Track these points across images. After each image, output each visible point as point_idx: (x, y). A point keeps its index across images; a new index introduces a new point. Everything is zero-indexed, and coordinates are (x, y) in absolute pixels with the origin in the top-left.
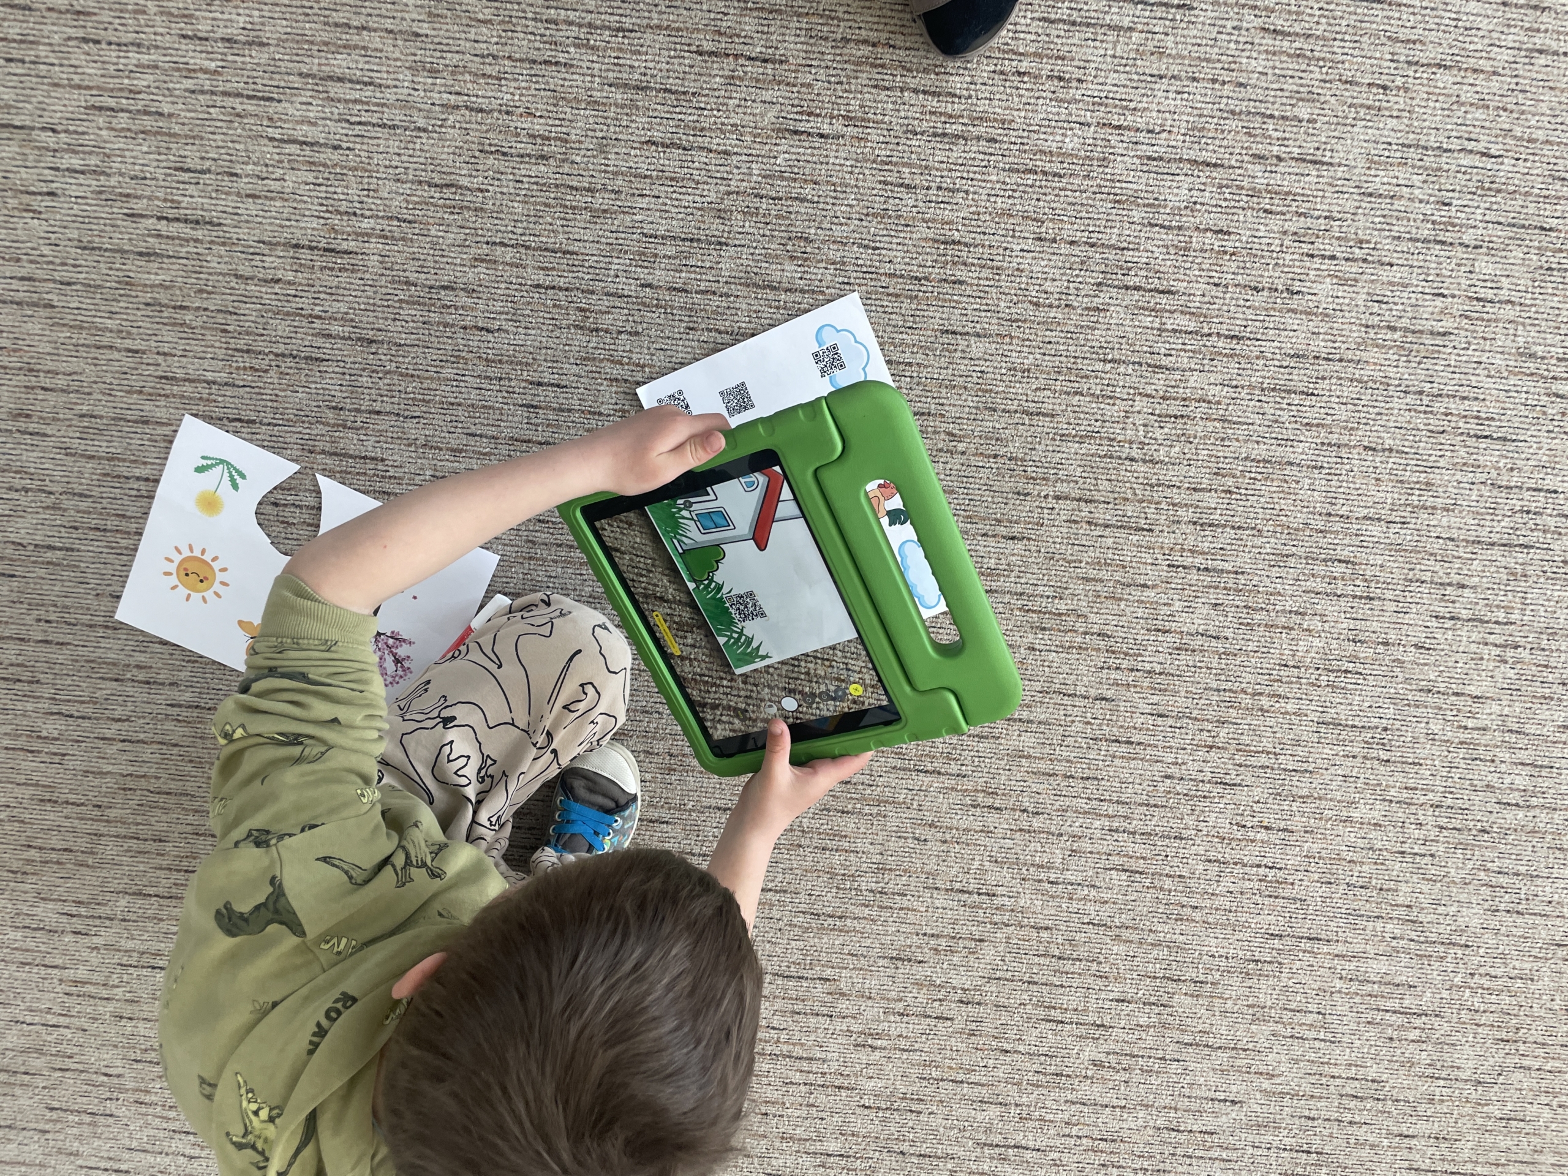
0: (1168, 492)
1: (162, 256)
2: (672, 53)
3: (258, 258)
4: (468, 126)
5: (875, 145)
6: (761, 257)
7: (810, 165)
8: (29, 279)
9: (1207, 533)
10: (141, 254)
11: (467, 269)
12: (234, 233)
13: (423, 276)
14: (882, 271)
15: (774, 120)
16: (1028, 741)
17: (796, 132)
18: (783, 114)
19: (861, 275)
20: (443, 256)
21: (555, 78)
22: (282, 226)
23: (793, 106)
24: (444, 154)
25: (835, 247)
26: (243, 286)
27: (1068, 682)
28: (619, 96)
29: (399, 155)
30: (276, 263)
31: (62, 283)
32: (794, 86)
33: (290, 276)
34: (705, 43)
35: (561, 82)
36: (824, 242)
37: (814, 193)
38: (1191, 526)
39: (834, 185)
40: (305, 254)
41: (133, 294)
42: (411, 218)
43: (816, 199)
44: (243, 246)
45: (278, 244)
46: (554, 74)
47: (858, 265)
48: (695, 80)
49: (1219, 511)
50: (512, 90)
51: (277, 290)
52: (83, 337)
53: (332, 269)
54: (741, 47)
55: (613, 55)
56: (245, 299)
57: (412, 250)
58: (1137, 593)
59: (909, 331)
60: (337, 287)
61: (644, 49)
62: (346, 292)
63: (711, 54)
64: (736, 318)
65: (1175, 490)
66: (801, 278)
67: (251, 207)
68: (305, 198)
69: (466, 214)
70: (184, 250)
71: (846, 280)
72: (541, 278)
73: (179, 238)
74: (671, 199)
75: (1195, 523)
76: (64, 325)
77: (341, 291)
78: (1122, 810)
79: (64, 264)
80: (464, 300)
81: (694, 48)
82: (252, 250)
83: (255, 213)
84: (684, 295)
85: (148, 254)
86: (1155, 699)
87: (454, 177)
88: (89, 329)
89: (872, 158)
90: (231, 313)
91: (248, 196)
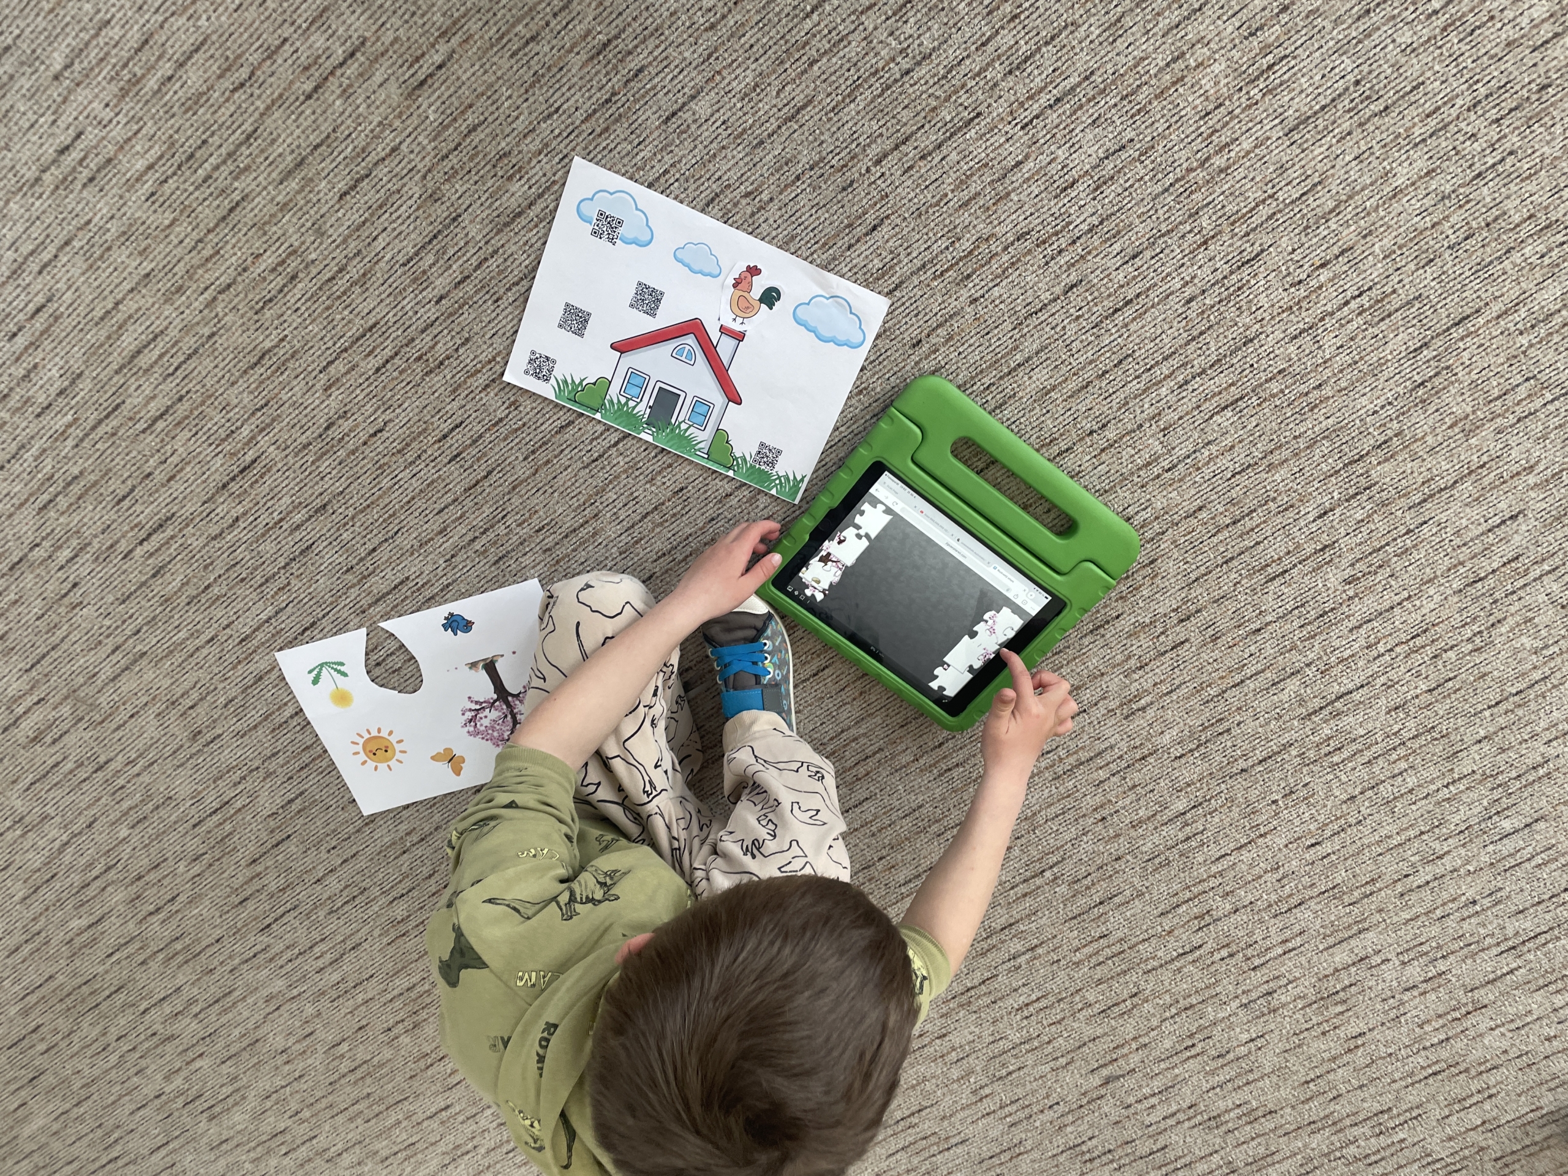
0: (963, 69)
1: (165, 566)
2: (293, 117)
3: (213, 515)
4: (233, 304)
5: (480, 33)
6: (490, 201)
7: (453, 98)
8: (117, 648)
9: (1029, 70)
10: (154, 576)
11: (327, 402)
12: (186, 512)
13: (308, 433)
14: (578, 122)
15: (400, 91)
16: (1041, 377)
17: (422, 83)
18: (402, 80)
19: (567, 141)
20: (306, 408)
21: (247, 215)
22: (205, 482)
23: (401, 67)
24: (238, 338)
25: (529, 139)
26: (223, 542)
27: (1030, 300)
28: (294, 184)
29: (216, 366)
30: (226, 508)
31: (135, 634)
32: (387, 51)
33: (240, 510)
34: (305, 86)
35: (252, 214)
36: (518, 144)
37: (476, 115)
38: (1010, 78)
39: (483, 94)
40: (234, 487)
41: (175, 604)
42: (263, 402)
43: (482, 118)
44: (198, 515)
45: (213, 495)
46: (243, 212)
47: (558, 136)
48: (325, 120)
49: (1022, 42)
50: (232, 252)
51: (243, 526)
52: (178, 658)
53: (256, 481)
54: (328, 63)
55: (262, 159)
56: (233, 548)
57: (285, 423)
58: (1017, 177)
59: (641, 147)
60: (272, 490)
61: (275, 134)
62: (279, 488)
63: (316, 89)
64: (517, 262)
65: (967, 62)
66: (530, 188)
67: (177, 487)
68: (198, 450)
69: (290, 365)
70: (172, 550)
71: (561, 156)
72: (374, 362)
73: (162, 545)
74: (394, 221)
75: (1010, 72)
76: (161, 659)
77: (276, 490)
78: (1175, 362)
79: (124, 622)
80: (346, 425)
81: (302, 98)
82: (205, 514)
83: (182, 488)
84: (468, 281)
85: (158, 572)
86: (1117, 247)
87: (259, 348)
88: (175, 649)
89: (488, 45)
90: (234, 565)
91: (169, 481)
